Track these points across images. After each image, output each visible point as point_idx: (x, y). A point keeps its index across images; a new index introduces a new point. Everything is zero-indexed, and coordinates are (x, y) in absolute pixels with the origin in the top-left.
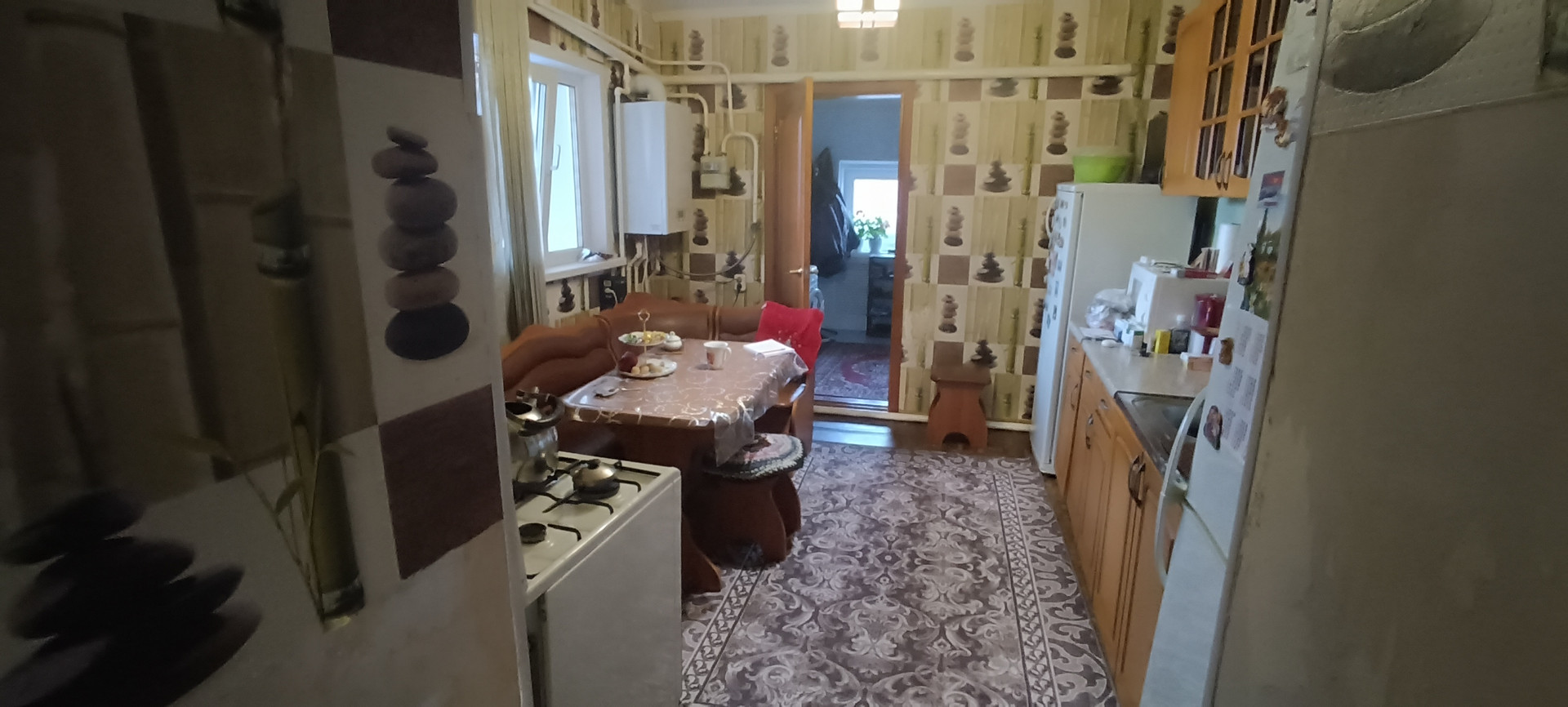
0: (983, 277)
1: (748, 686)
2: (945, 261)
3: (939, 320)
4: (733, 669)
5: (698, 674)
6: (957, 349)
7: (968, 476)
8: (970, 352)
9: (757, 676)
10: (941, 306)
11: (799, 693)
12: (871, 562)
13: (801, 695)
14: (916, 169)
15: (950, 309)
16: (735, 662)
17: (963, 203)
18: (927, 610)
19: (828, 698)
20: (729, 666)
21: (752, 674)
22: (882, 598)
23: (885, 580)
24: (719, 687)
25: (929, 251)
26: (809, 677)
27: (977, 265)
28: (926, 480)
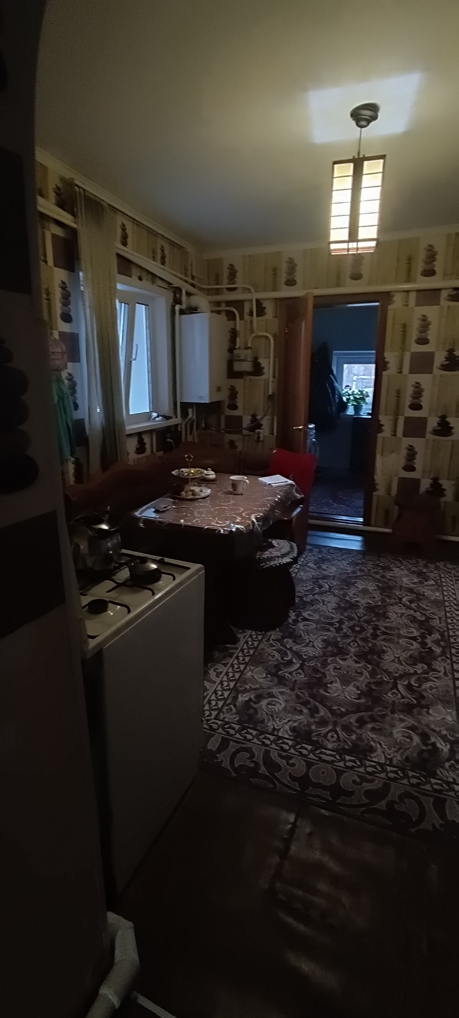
0: (436, 432)
1: (252, 711)
2: (408, 420)
3: (402, 462)
4: (242, 698)
5: (218, 700)
6: (416, 483)
7: (420, 574)
8: (425, 484)
9: (259, 705)
10: (404, 453)
11: (287, 719)
12: (345, 630)
13: (289, 721)
14: (390, 356)
15: (411, 454)
16: (244, 694)
17: (424, 379)
18: (385, 668)
19: (308, 725)
20: (240, 696)
21: (255, 703)
22: (351, 657)
23: (354, 644)
24: (232, 710)
25: (397, 413)
26: (295, 709)
27: (433, 423)
28: (388, 575)
